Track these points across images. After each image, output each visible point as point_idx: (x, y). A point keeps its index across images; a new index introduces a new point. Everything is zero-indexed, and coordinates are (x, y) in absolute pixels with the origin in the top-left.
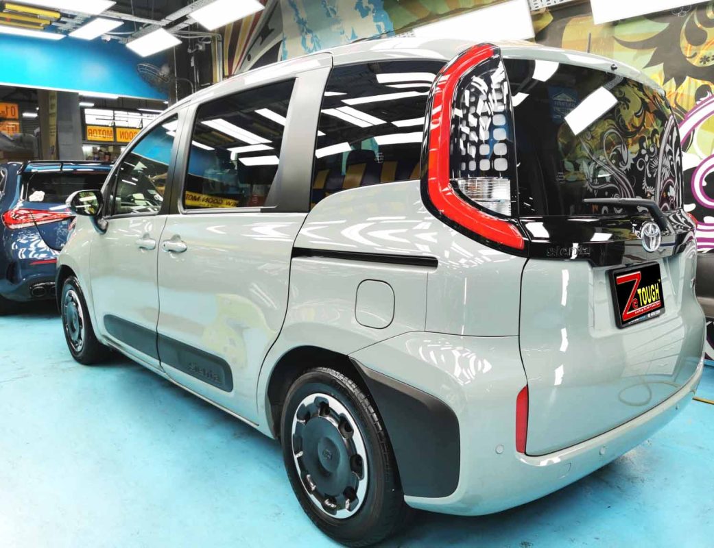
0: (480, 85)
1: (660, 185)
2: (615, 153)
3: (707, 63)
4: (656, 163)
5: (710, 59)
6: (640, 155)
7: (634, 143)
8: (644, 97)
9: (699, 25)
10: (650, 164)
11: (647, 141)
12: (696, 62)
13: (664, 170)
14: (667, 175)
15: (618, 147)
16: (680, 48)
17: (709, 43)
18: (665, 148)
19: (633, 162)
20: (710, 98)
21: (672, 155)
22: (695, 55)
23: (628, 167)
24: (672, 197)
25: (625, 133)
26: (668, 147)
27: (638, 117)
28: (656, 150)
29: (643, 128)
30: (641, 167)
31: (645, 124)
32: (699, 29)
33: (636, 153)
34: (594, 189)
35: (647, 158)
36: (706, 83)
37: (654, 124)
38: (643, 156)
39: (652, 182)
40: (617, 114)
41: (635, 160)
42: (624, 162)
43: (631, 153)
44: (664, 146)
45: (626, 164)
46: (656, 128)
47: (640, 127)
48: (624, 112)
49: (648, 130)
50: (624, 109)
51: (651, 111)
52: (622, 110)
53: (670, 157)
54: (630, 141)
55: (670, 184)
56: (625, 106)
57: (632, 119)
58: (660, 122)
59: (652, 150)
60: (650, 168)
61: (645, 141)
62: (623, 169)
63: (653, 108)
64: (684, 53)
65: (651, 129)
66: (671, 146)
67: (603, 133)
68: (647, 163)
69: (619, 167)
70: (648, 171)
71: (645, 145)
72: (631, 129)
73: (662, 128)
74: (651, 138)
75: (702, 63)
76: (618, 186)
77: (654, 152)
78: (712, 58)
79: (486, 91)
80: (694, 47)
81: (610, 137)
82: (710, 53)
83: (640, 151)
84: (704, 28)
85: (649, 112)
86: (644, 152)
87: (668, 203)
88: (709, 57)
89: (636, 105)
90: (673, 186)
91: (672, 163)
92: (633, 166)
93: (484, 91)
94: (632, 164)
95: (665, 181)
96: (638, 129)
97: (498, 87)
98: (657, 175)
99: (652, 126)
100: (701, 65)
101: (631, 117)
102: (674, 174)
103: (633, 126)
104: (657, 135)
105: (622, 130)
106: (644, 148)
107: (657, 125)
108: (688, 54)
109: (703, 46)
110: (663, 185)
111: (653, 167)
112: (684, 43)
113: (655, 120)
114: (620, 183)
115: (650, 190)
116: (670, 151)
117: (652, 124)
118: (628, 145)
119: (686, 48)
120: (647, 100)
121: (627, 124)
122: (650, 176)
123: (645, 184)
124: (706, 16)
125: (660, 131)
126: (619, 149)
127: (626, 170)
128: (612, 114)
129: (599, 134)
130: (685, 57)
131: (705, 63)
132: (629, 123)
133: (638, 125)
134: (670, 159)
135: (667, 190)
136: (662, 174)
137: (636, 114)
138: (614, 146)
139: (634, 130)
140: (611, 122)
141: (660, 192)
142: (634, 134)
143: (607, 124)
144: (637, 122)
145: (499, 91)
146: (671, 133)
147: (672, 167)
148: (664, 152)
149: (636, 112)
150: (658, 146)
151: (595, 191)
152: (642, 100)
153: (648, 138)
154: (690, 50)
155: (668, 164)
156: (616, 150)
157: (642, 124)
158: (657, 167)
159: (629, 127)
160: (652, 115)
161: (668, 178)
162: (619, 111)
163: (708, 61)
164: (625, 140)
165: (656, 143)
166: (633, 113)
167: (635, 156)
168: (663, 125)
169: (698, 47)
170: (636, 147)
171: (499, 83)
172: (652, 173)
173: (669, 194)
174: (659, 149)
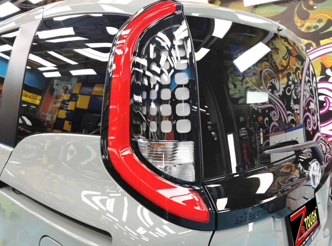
0: (163, 41)
1: (303, 102)
2: (271, 85)
3: (310, 30)
4: (299, 89)
5: (312, 28)
6: (288, 85)
7: (283, 77)
8: (288, 46)
9: (305, 9)
10: (295, 91)
11: (292, 75)
12: (303, 29)
13: (306, 93)
14: (308, 95)
15: (272, 81)
16: (294, 22)
17: (311, 19)
18: (305, 79)
19: (283, 90)
20: (312, 50)
21: (310, 83)
22: (303, 25)
23: (281, 93)
24: (313, 109)
25: (277, 71)
26: (307, 78)
27: (285, 59)
28: (299, 82)
29: (289, 67)
30: (289, 92)
31: (290, 64)
32: (305, 11)
33: (285, 84)
34: (258, 108)
35: (293, 86)
36: (310, 42)
37: (296, 64)
38: (290, 86)
39: (297, 102)
40: (270, 58)
41: (285, 88)
42: (277, 90)
43: (282, 84)
44: (305, 78)
45: (279, 92)
46: (298, 66)
47: (287, 67)
48: (275, 57)
49: (292, 68)
50: (275, 54)
51: (294, 56)
52: (274, 55)
53: (309, 84)
54: (280, 75)
55: (311, 101)
56: (276, 52)
57: (281, 61)
58: (300, 62)
59: (296, 81)
60: (295, 93)
61: (291, 75)
62: (277, 94)
63: (295, 54)
64: (296, 24)
65: (295, 67)
66: (309, 77)
67: (261, 72)
68: (293, 90)
69: (274, 93)
70: (294, 95)
71: (291, 78)
72: (280, 68)
73: (302, 66)
74: (295, 73)
75: (307, 30)
76: (275, 106)
77: (297, 83)
78: (313, 27)
79: (169, 46)
80: (302, 21)
81: (266, 73)
82: (312, 25)
83: (288, 83)
84: (308, 11)
85: (293, 56)
86: (290, 83)
87: (310, 113)
88: (311, 27)
89: (283, 51)
90: (312, 102)
91: (311, 87)
92: (284, 92)
93: (167, 46)
94: (283, 91)
95: (307, 100)
96: (286, 67)
97: (180, 43)
98: (300, 96)
99: (295, 65)
100: (307, 31)
101: (280, 60)
102: (313, 94)
103: (282, 66)
104: (299, 71)
105: (275, 69)
106: (291, 81)
107: (298, 64)
108: (299, 25)
109: (307, 21)
110: (305, 102)
111: (298, 91)
112: (296, 18)
113: (297, 61)
114: (275, 104)
115: (296, 107)
116: (309, 80)
117: (295, 64)
118: (279, 80)
119: (298, 22)
120: (290, 48)
121: (277, 64)
122: (295, 97)
123: (292, 103)
124: (309, 4)
125: (301, 68)
126: (273, 82)
127: (279, 95)
128: (267, 58)
129: (259, 72)
130: (297, 26)
131: (309, 30)
132: (279, 64)
133: (285, 65)
134: (309, 85)
135: (308, 104)
136: (304, 95)
137: (283, 57)
138: (270, 80)
139: (283, 68)
140: (266, 63)
141: (303, 107)
142: (282, 71)
143: (263, 65)
144: (285, 63)
145: (182, 47)
146: (308, 69)
147: (311, 90)
148: (305, 81)
149: (284, 55)
150: (301, 78)
151: (259, 110)
152: (287, 47)
153: (293, 73)
154: (300, 22)
155: (308, 88)
156: (271, 83)
157: (288, 64)
158: (300, 92)
159: (279, 67)
160: (294, 58)
161: (309, 98)
162: (272, 56)
163: (311, 29)
164: (277, 75)
165: (299, 76)
166: (281, 56)
167: (284, 86)
168: (302, 64)
169: (305, 21)
170: (285, 80)
171: (181, 39)
172: (297, 96)
173: (310, 107)
174: (301, 80)
